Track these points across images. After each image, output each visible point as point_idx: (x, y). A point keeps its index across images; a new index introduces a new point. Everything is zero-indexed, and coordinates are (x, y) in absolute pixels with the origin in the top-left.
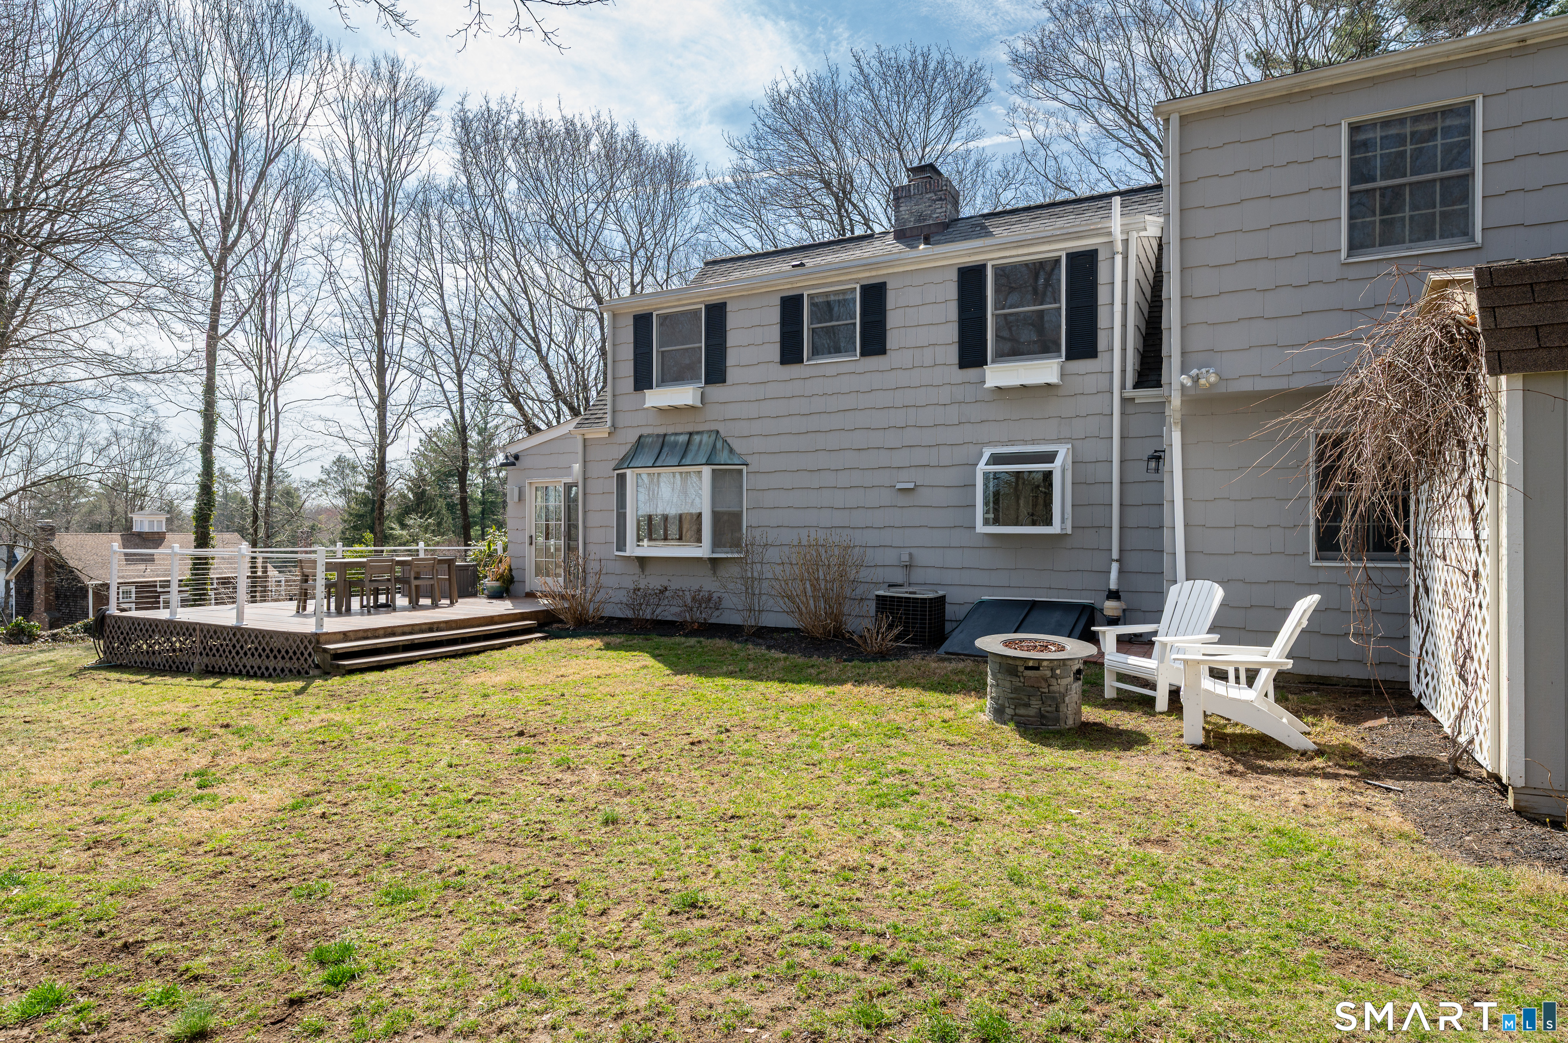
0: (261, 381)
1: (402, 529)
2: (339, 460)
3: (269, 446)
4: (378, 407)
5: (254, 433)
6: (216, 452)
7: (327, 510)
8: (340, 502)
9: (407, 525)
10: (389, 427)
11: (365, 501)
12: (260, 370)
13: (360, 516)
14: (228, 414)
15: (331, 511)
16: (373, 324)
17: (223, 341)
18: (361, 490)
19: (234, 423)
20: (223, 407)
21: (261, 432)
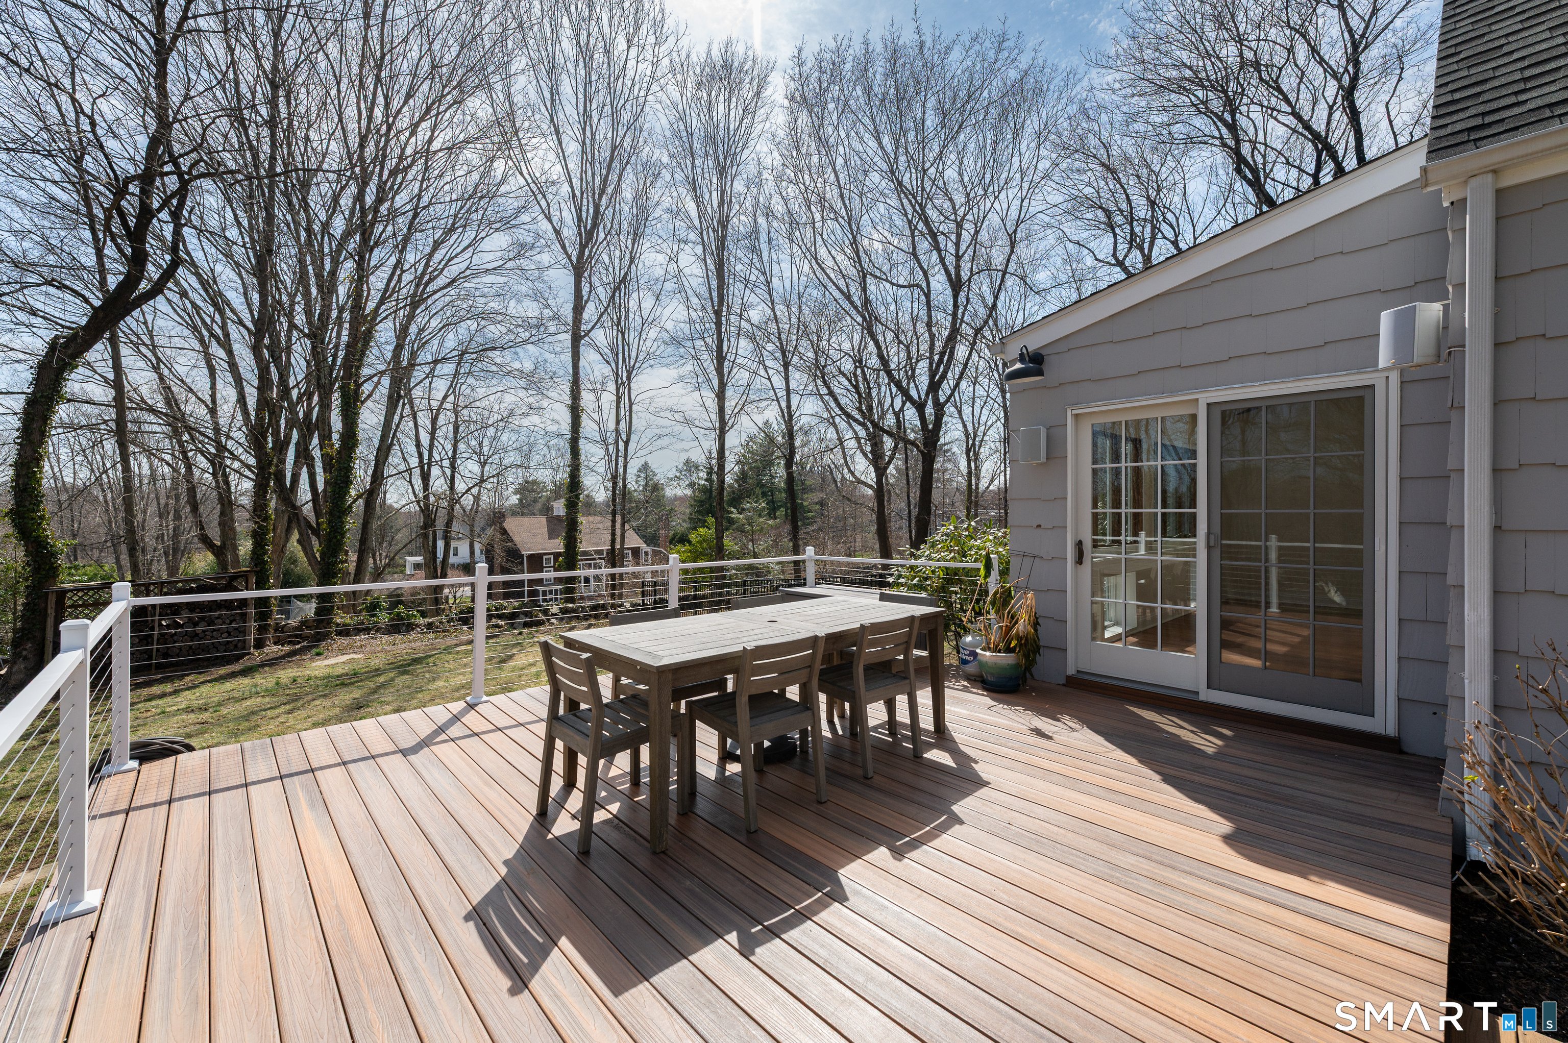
0: (617, 374)
1: (740, 513)
2: (687, 462)
3: (624, 436)
4: (717, 396)
5: (612, 425)
6: (582, 443)
7: (681, 498)
8: (688, 492)
9: (743, 509)
10: (727, 417)
11: (706, 491)
12: (617, 364)
13: (701, 503)
14: (591, 407)
15: (682, 499)
16: (712, 315)
17: (587, 338)
18: (702, 482)
19: (595, 416)
20: (587, 399)
21: (618, 422)
